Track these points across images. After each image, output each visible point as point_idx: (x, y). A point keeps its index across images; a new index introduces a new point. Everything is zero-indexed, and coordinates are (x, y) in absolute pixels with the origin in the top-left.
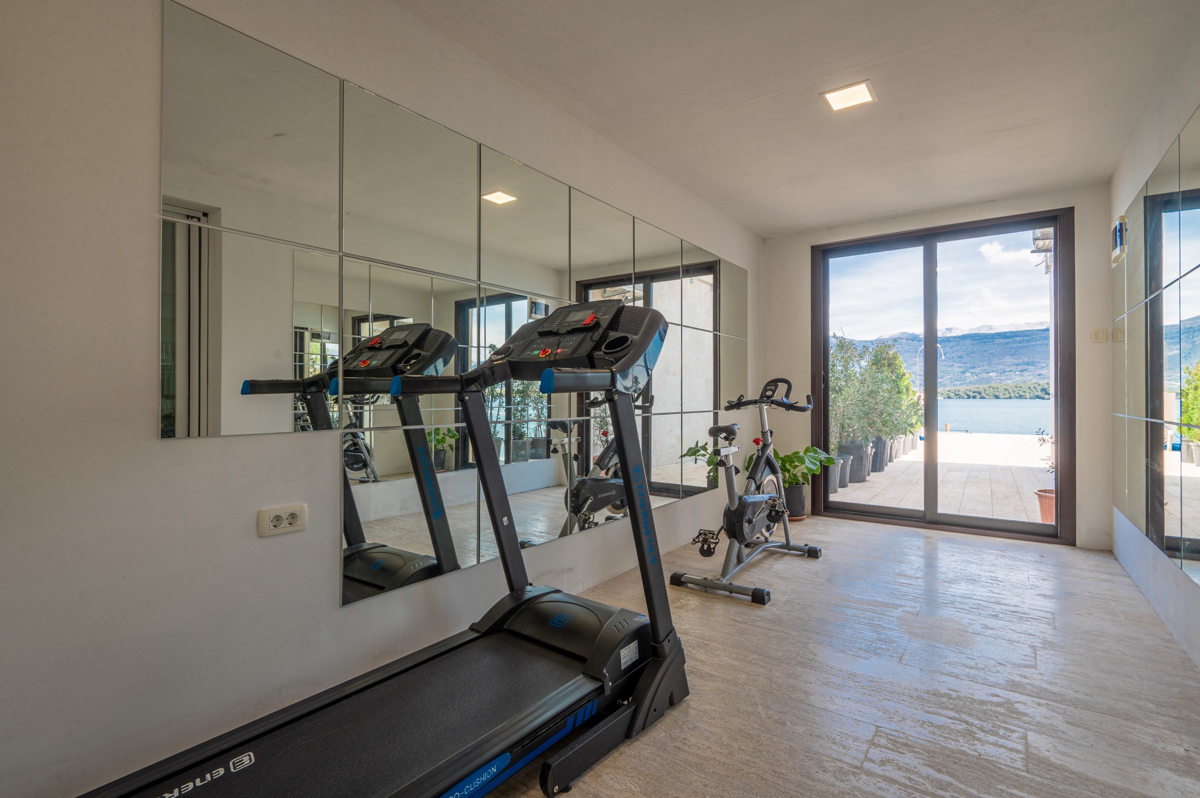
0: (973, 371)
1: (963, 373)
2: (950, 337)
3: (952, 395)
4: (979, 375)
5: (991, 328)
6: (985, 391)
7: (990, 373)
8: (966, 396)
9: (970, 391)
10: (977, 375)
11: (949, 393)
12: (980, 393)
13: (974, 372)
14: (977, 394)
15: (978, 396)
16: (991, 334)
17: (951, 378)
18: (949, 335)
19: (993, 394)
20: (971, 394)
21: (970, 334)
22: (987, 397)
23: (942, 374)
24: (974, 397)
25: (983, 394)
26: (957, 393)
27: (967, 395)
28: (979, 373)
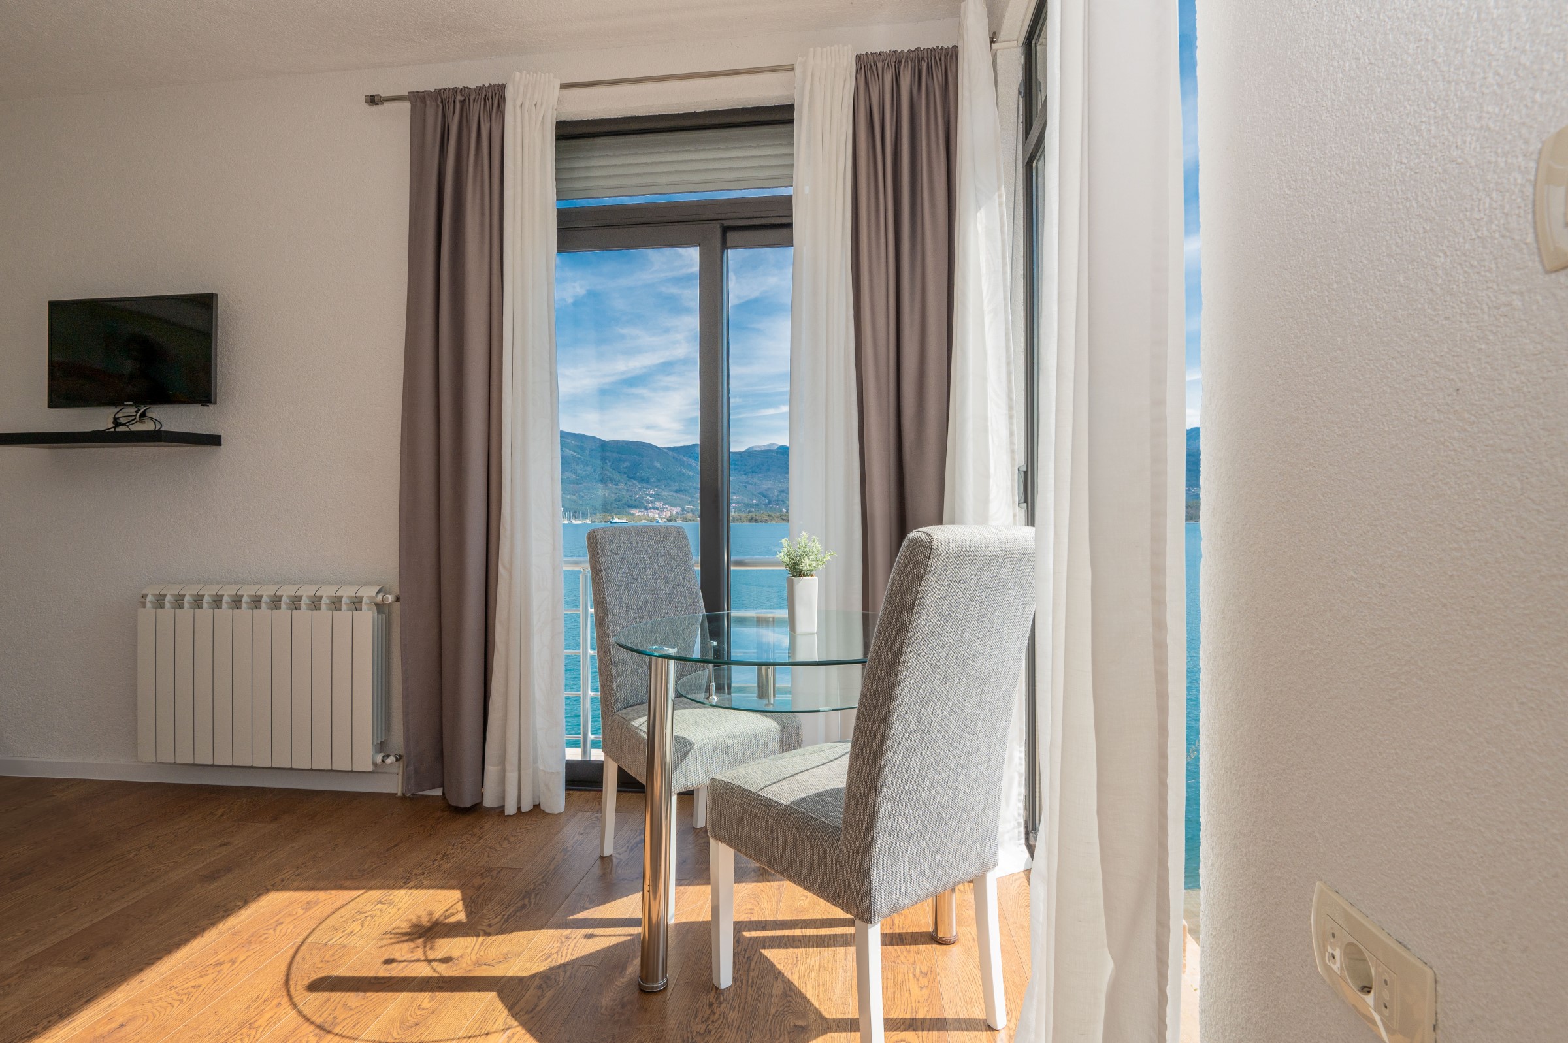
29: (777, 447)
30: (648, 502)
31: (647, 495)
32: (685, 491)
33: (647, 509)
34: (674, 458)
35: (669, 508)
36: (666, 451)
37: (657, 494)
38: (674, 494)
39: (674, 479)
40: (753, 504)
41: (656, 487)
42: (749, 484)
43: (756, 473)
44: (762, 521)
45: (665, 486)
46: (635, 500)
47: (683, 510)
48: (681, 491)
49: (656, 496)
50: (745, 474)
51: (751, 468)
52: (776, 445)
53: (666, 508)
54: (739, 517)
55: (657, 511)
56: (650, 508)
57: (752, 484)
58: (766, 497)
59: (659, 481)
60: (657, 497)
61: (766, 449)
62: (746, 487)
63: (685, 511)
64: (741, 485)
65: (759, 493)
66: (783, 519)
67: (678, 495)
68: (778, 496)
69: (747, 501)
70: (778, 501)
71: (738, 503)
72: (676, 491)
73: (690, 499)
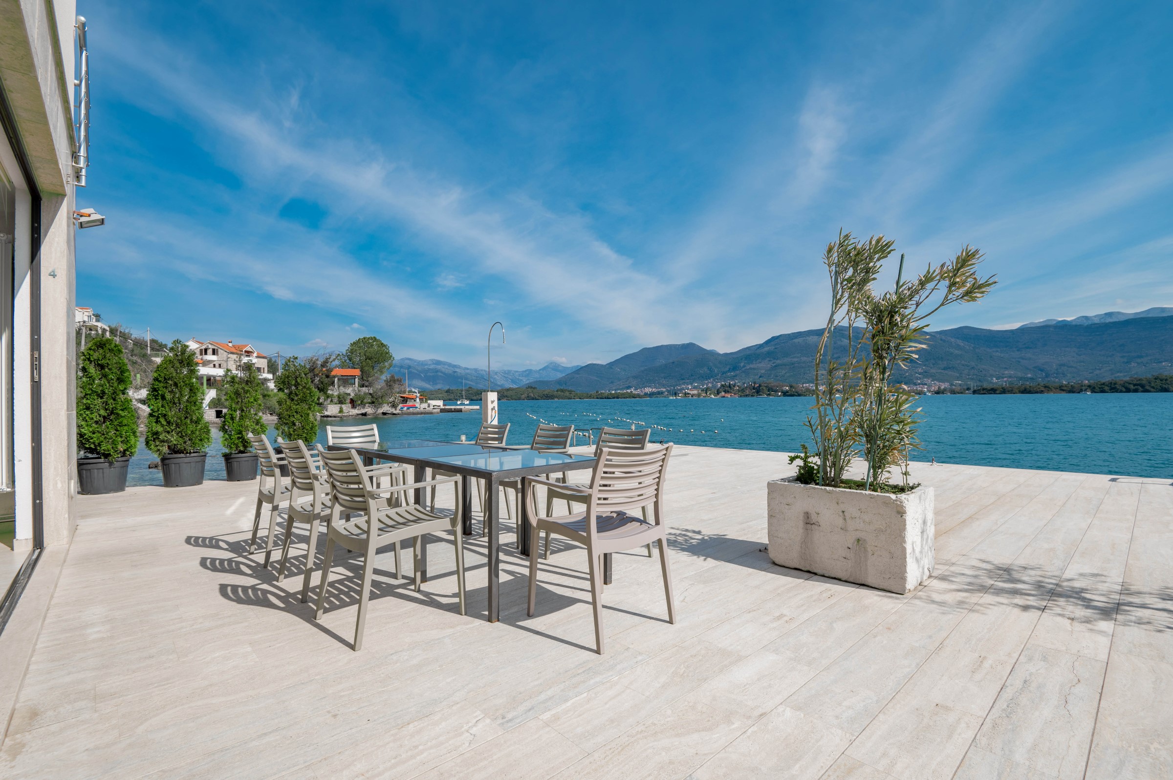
0: (1139, 360)
1: (1127, 362)
2: (1110, 323)
3: (1106, 388)
4: (1147, 365)
5: (1163, 310)
6: (1149, 383)
7: (1162, 362)
8: (1124, 389)
9: (1130, 384)
10: (1145, 366)
11: (1103, 386)
12: (1143, 386)
13: (1142, 362)
14: (1139, 387)
15: (1141, 389)
16: (1163, 317)
17: (1110, 370)
18: (1109, 320)
19: (1160, 386)
20: (1132, 387)
21: (1136, 319)
22: (1152, 390)
23: (1101, 365)
24: (1136, 391)
25: (1148, 388)
26: (1113, 386)
27: (1126, 388)
28: (1147, 363)
29: (1055, 322)
30: (917, 378)
31: (916, 373)
32: (953, 368)
33: (916, 385)
34: (941, 340)
35: (938, 383)
36: (933, 334)
37: (926, 372)
38: (943, 371)
39: (942, 358)
40: (1027, 378)
41: (925, 365)
42: (1023, 359)
43: (1030, 348)
44: (1037, 392)
45: (934, 364)
46: (905, 378)
47: (952, 385)
48: (950, 368)
49: (924, 374)
50: (1018, 350)
51: (1025, 344)
52: (1054, 320)
53: (935, 383)
54: (1010, 389)
55: (926, 386)
56: (919, 384)
57: (1026, 359)
58: (1042, 370)
59: (927, 360)
60: (926, 374)
61: (1042, 325)
62: (1019, 362)
63: (954, 385)
64: (1014, 360)
65: (1035, 367)
66: (1063, 390)
67: (946, 372)
68: (1057, 370)
69: (1020, 374)
70: (1057, 374)
71: (1010, 377)
72: (945, 369)
73: (958, 375)
